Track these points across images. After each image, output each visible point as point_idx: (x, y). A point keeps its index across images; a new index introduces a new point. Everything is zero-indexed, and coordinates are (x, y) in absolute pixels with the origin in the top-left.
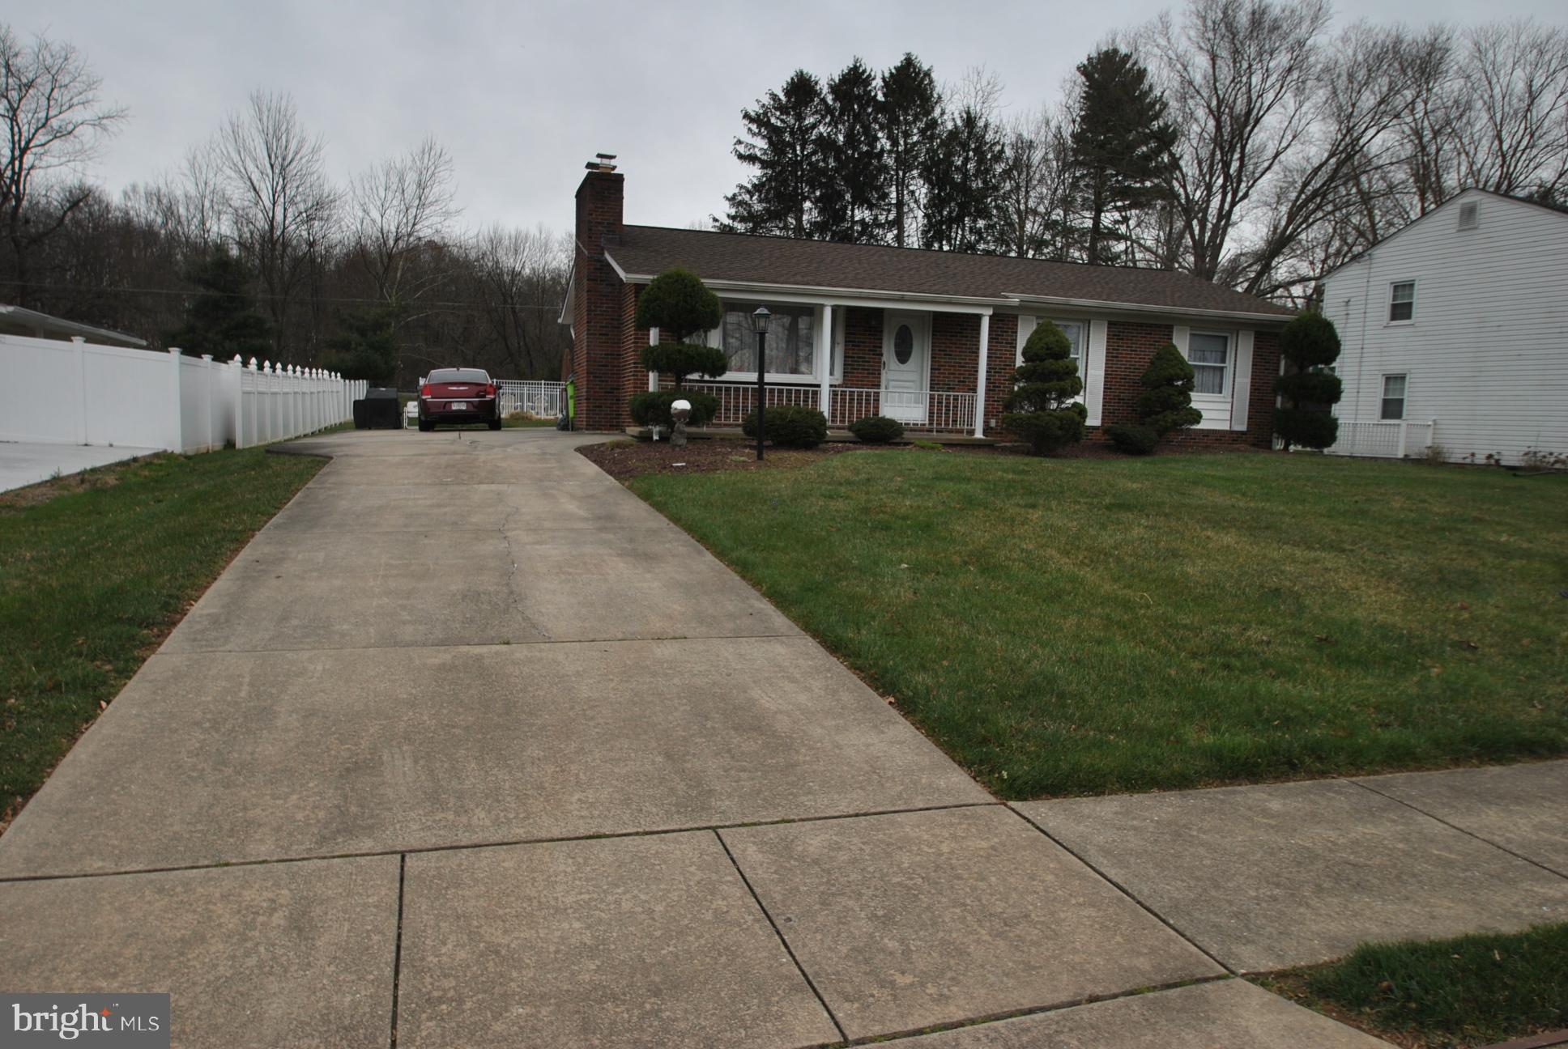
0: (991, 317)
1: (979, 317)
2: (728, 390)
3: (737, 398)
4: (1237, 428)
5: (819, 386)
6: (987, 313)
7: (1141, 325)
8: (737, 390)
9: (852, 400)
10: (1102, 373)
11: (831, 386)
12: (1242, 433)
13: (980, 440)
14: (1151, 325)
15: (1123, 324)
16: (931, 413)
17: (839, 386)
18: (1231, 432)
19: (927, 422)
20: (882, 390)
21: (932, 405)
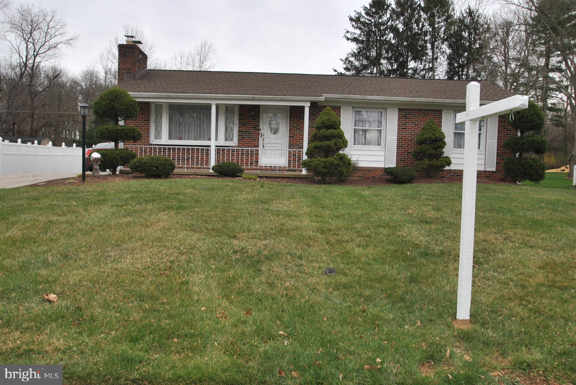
0: (310, 107)
1: (303, 108)
2: (174, 149)
3: (179, 153)
4: (488, 169)
5: (210, 146)
6: (307, 105)
7: (421, 110)
8: (179, 149)
9: (242, 154)
10: (395, 138)
11: (216, 146)
12: (493, 172)
13: (305, 175)
14: (428, 110)
15: (409, 110)
16: (289, 161)
17: (235, 147)
18: (485, 172)
19: (287, 166)
20: (260, 148)
21: (290, 157)
